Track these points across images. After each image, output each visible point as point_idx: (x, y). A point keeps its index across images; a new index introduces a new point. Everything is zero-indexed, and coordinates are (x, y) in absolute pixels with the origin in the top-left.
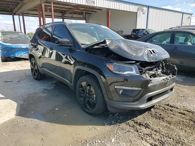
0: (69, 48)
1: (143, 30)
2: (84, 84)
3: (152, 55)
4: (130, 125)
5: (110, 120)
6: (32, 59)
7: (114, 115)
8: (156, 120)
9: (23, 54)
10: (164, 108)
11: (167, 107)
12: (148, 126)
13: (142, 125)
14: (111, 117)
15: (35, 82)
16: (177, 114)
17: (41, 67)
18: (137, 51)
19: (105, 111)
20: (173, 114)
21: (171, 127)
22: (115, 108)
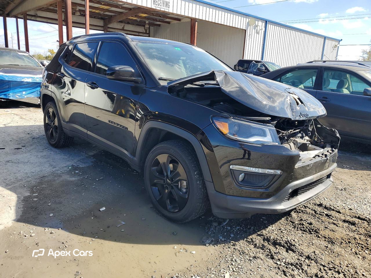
0: (133, 84)
1: (257, 62)
2: (163, 159)
3: (298, 108)
4: (256, 244)
5: (214, 233)
6: (49, 104)
7: (220, 223)
8: (303, 235)
9: (25, 95)
10: (314, 210)
11: (319, 209)
12: (293, 247)
13: (280, 245)
14: (216, 227)
15: (52, 152)
16: (341, 223)
17: (67, 122)
18: (273, 97)
19: (203, 215)
20: (334, 224)
21: (335, 250)
22: (226, 209)
